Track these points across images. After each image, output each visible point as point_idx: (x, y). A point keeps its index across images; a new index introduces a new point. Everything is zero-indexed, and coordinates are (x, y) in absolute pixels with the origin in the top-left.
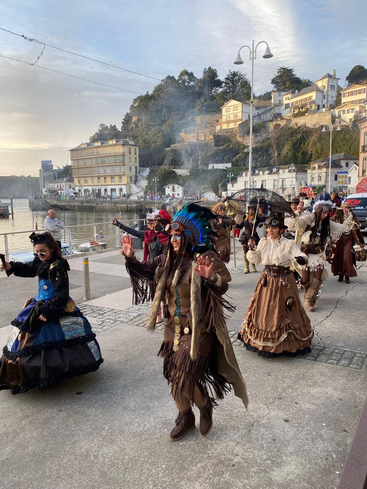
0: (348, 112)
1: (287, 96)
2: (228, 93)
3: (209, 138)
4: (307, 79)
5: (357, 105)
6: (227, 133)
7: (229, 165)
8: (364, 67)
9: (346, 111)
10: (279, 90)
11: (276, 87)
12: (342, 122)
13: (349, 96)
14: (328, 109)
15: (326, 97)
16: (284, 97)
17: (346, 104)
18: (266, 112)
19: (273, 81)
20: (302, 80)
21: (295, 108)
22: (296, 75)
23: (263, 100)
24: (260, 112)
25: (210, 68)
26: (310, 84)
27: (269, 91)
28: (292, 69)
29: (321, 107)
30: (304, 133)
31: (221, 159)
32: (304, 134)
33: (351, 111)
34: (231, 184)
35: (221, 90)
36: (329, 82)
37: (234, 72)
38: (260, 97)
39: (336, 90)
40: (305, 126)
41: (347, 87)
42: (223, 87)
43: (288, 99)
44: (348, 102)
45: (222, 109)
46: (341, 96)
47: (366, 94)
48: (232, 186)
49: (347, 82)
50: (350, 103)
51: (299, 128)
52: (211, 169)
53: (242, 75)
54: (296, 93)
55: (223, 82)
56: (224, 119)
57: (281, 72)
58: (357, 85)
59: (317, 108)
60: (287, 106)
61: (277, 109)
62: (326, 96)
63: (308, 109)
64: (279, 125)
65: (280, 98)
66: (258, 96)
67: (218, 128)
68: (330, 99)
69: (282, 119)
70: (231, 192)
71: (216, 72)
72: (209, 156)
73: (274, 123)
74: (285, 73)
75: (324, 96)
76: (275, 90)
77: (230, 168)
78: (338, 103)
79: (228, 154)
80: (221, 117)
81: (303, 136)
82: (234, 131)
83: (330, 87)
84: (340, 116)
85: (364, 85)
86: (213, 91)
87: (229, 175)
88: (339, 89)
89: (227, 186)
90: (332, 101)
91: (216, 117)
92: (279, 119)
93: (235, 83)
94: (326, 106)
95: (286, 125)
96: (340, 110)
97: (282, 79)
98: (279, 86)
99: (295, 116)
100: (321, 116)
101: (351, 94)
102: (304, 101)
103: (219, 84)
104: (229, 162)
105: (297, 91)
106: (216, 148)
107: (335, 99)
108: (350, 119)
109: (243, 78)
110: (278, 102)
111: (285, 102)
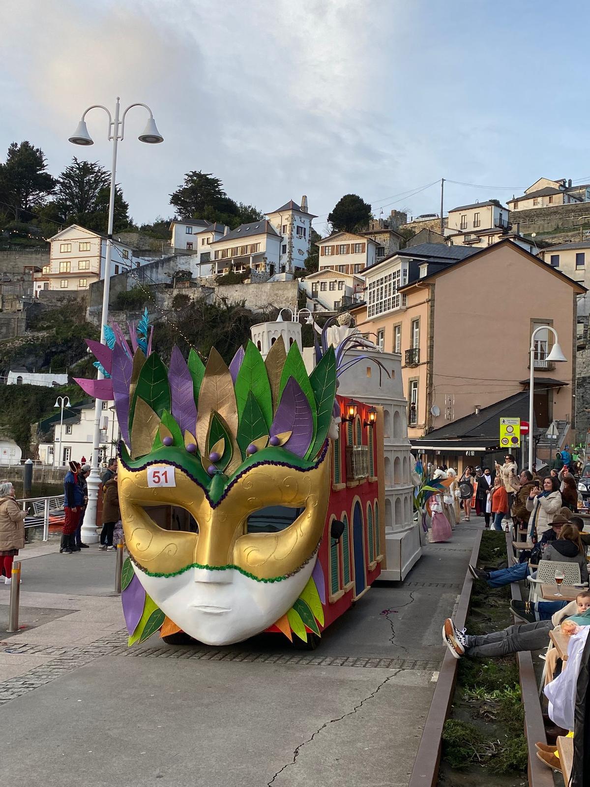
0: (332, 288)
1: (205, 236)
2: (68, 208)
3: (13, 309)
4: (249, 207)
5: (350, 275)
6: (60, 300)
7: (62, 379)
8: (362, 201)
9: (328, 284)
10: (186, 221)
11: (181, 212)
12: (319, 306)
13: (332, 254)
14: (291, 276)
15: (287, 251)
16: (200, 239)
17: (328, 270)
18: (156, 265)
19: (176, 199)
20: (239, 205)
21: (223, 264)
22: (225, 194)
23: (151, 236)
24: (143, 263)
25: (25, 145)
26: (256, 218)
27: (166, 219)
28: (217, 180)
29: (277, 269)
30: (240, 321)
31: (41, 362)
32: (240, 324)
33: (337, 286)
34: (65, 426)
35: (50, 198)
36: (293, 219)
37: (85, 164)
38: (145, 228)
39: (308, 238)
40: (243, 306)
41: (331, 235)
42: (56, 194)
43: (208, 244)
44: (332, 267)
45: (49, 244)
46: (318, 252)
47: (365, 254)
48: (67, 432)
49: (330, 225)
50: (336, 270)
51: (230, 309)
52: (12, 386)
53: (105, 173)
54: (225, 232)
55: (58, 182)
56: (55, 266)
57: (193, 181)
58: (348, 235)
59: (268, 271)
60: (205, 259)
61: (182, 261)
62: (287, 247)
63: (249, 271)
64: (187, 298)
65: (190, 238)
66: (139, 226)
67: (38, 287)
68: (295, 254)
69: (193, 284)
70: (64, 445)
71: (41, 157)
72: (8, 352)
73: (176, 292)
74: (201, 186)
75: (284, 246)
76: (180, 218)
77: (64, 386)
78: (312, 266)
79: (62, 352)
80: (48, 264)
81: (238, 329)
82: (79, 300)
83: (295, 230)
84: (315, 294)
85: (362, 235)
86: (31, 198)
87: (60, 404)
88: (315, 238)
89: (54, 431)
90: (300, 261)
91: (33, 259)
92: (187, 285)
93: (87, 188)
94: (287, 269)
95: (201, 300)
96: (315, 281)
97: (196, 198)
98: (188, 212)
99: (223, 281)
100: (278, 289)
101: (338, 250)
102: (242, 253)
103: (47, 183)
104: (63, 372)
105: (226, 228)
106: (29, 334)
107: (306, 256)
108: (335, 302)
109: (106, 181)
110: (185, 247)
111: (202, 249)
